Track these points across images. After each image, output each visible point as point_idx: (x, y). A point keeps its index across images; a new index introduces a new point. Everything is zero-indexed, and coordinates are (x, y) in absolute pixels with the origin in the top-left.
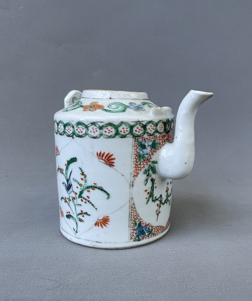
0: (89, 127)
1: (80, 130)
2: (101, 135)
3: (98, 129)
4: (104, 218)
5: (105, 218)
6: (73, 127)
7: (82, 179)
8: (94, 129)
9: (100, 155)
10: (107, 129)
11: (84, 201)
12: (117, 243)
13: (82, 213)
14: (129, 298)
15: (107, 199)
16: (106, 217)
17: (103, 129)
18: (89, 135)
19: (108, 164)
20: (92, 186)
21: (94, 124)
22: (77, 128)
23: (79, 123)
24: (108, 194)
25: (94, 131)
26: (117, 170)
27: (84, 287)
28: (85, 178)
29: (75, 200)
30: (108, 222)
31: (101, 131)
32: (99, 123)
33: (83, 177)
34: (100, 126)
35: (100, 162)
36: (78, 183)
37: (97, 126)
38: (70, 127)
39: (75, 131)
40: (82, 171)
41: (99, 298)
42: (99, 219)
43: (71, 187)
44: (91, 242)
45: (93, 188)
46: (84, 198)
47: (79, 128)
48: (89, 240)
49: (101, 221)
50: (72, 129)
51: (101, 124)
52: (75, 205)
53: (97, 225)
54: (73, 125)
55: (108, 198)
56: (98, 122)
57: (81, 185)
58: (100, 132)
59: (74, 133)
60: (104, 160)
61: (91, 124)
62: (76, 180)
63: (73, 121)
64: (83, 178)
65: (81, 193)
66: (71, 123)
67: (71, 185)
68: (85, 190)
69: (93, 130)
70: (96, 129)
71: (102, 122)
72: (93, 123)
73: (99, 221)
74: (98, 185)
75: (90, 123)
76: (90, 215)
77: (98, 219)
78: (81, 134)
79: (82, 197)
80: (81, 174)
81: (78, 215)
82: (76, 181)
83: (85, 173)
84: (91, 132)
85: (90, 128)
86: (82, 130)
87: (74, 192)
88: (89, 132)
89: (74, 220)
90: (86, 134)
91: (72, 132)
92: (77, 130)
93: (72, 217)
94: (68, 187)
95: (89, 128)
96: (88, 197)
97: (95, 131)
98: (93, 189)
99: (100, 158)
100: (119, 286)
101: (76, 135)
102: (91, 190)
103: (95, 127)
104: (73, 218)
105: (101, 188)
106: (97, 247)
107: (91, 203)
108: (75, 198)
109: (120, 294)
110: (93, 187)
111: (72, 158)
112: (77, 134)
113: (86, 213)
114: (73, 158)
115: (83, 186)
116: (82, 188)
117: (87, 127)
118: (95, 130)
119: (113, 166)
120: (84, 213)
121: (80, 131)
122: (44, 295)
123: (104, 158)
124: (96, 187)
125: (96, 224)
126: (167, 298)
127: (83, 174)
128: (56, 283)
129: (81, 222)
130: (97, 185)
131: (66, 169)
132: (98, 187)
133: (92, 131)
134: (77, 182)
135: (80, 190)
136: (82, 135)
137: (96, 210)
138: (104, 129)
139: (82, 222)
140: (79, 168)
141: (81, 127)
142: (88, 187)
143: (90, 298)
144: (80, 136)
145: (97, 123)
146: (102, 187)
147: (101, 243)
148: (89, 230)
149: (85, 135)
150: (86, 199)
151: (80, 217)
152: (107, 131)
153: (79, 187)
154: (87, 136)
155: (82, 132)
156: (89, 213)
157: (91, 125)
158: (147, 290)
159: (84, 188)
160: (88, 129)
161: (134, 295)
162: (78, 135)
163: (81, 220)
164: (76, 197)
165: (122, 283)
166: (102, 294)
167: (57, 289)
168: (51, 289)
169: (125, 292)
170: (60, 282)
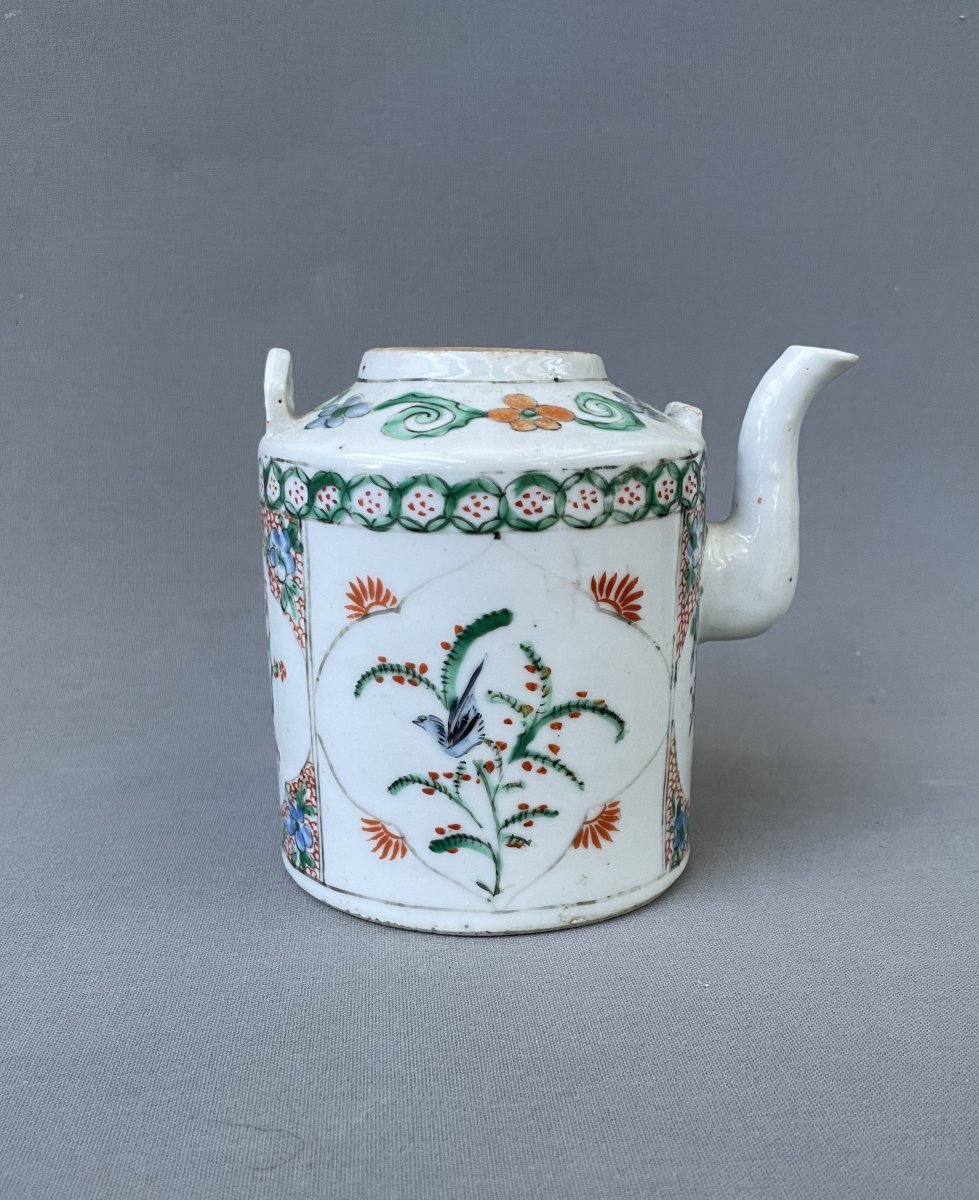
0: (569, 488)
1: (534, 503)
2: (608, 513)
3: (599, 495)
4: (603, 812)
5: (608, 809)
6: (501, 495)
7: (532, 687)
8: (587, 494)
9: (601, 588)
10: (627, 489)
11: (537, 765)
12: (639, 887)
13: (524, 814)
15: (617, 741)
16: (610, 806)
17: (614, 493)
18: (566, 518)
19: (625, 614)
20: (570, 703)
21: (585, 477)
22: (521, 498)
23: (529, 479)
24: (621, 723)
25: (585, 502)
26: (644, 633)
27: (398, 1149)
28: (542, 679)
29: (496, 771)
30: (614, 824)
31: (609, 499)
32: (602, 472)
33: (535, 678)
34: (606, 482)
35: (602, 610)
36: (513, 706)
37: (598, 481)
38: (485, 494)
39: (508, 510)
40: (532, 656)
42: (589, 819)
43: (477, 727)
44: (560, 910)
45: (574, 710)
46: (536, 757)
47: (527, 496)
48: (552, 907)
49: (596, 823)
50: (493, 503)
51: (609, 475)
52: (492, 791)
53: (581, 844)
54: (499, 488)
55: (620, 737)
56: (601, 468)
57: (525, 711)
58: (605, 504)
59: (502, 519)
60: (613, 603)
61: (576, 478)
62: (505, 693)
63: (501, 473)
64: (535, 682)
65: (525, 738)
66: (488, 478)
67: (478, 717)
68: (545, 724)
69: (585, 498)
70: (594, 493)
71: (614, 467)
72: (584, 475)
73: (588, 826)
74: (592, 697)
75: (574, 472)
76: (556, 813)
77: (586, 817)
78: (534, 518)
79: (526, 755)
80: (527, 667)
81: (507, 824)
82: (502, 697)
83: (546, 662)
84: (575, 505)
85: (573, 495)
86: (540, 503)
87: (489, 742)
88: (569, 509)
89: (484, 847)
90: (556, 516)
91: (496, 515)
92: (519, 504)
93: (470, 841)
94: (457, 730)
95: (568, 493)
96: (554, 748)
97: (588, 501)
98: (572, 716)
99: (600, 598)
101: (513, 522)
102: (564, 720)
103: (588, 487)
104: (477, 844)
105: (601, 706)
106: (581, 920)
107: (563, 767)
108: (496, 764)
110: (572, 709)
111: (488, 611)
112: (519, 519)
113: (543, 811)
114: (494, 613)
115: (534, 713)
116: (529, 720)
117: (560, 489)
118: (590, 498)
119: (637, 618)
120: (535, 812)
121: (532, 509)
123: (612, 597)
124: (584, 707)
125: (579, 840)
127: (536, 666)
128: (282, 1140)
129: (519, 847)
130: (588, 697)
131: (446, 663)
132: (591, 704)
133: (580, 503)
134: (508, 701)
135: (522, 730)
136: (539, 522)
137: (581, 788)
138: (619, 490)
139: (525, 848)
140: (522, 647)
141: (538, 493)
142: (557, 712)
144: (534, 528)
145: (596, 471)
146: (603, 701)
147: (594, 902)
148: (551, 868)
149: (553, 520)
150: (544, 759)
151: (517, 829)
152: (626, 497)
153: (517, 717)
154: (560, 524)
155: (539, 510)
156: (552, 807)
157: (576, 482)
158: (655, 1153)
159: (540, 716)
160: (565, 497)
162: (521, 525)
163: (517, 842)
164: (500, 760)
165: (549, 1129)
166: (479, 1180)
167: (294, 1164)
168: (269, 1165)
169: (571, 1165)
170: (296, 1137)
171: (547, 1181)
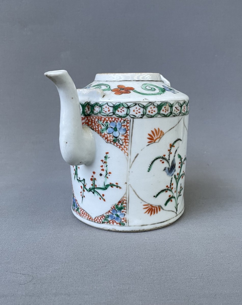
14: (106, 291)
27: (58, 280)
41: (75, 292)
100: (95, 278)
109: (96, 287)
122: (17, 291)
126: (146, 289)
128: (28, 277)
143: (65, 293)
158: (124, 282)
161: (111, 287)
165: (98, 275)
166: (77, 288)
167: (30, 283)
168: (24, 283)
169: (101, 284)
170: (32, 276)
171: (94, 289)
